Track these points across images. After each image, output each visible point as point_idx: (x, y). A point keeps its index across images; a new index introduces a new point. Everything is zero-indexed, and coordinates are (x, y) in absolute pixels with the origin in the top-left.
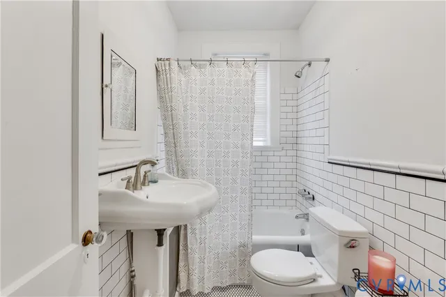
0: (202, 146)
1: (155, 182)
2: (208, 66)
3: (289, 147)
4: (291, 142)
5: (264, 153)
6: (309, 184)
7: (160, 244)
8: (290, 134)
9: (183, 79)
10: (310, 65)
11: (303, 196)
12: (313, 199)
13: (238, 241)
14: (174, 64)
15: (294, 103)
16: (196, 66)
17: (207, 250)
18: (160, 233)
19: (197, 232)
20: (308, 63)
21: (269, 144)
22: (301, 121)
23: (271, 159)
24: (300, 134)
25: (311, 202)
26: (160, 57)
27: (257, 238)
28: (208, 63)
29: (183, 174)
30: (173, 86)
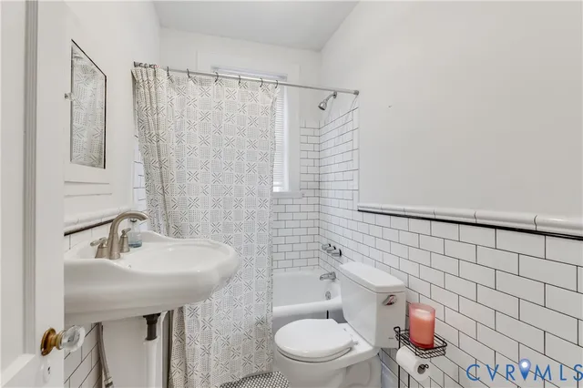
0: (205, 192)
1: (138, 246)
2: (213, 84)
3: (311, 193)
4: (313, 187)
5: (281, 202)
6: (335, 238)
7: (151, 336)
8: (311, 178)
9: (175, 97)
10: (335, 96)
11: (329, 251)
12: (341, 254)
13: (255, 317)
14: (162, 75)
15: (315, 140)
16: (195, 81)
17: (214, 335)
18: (151, 320)
19: (199, 312)
20: (332, 93)
21: (286, 189)
22: (323, 162)
23: (289, 209)
24: (324, 178)
25: (338, 258)
26: (138, 61)
27: (279, 310)
28: (214, 79)
29: (177, 231)
30: (161, 105)
